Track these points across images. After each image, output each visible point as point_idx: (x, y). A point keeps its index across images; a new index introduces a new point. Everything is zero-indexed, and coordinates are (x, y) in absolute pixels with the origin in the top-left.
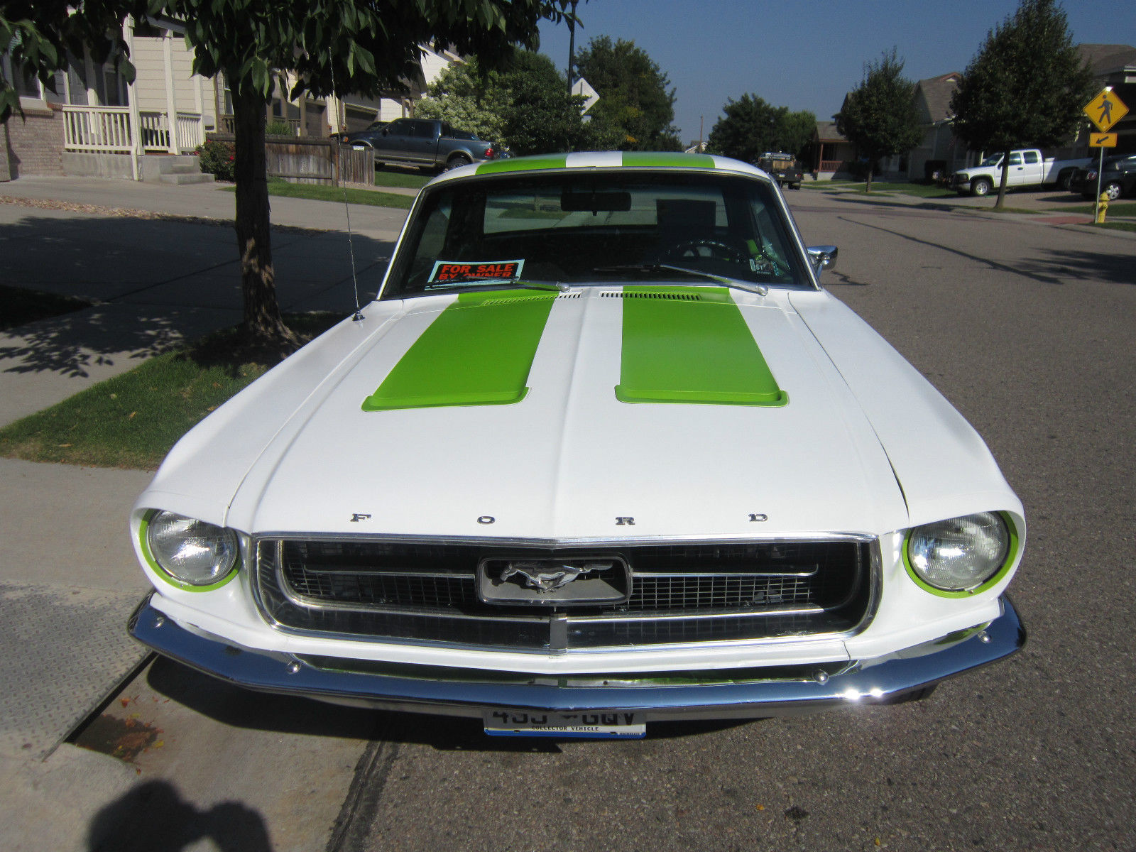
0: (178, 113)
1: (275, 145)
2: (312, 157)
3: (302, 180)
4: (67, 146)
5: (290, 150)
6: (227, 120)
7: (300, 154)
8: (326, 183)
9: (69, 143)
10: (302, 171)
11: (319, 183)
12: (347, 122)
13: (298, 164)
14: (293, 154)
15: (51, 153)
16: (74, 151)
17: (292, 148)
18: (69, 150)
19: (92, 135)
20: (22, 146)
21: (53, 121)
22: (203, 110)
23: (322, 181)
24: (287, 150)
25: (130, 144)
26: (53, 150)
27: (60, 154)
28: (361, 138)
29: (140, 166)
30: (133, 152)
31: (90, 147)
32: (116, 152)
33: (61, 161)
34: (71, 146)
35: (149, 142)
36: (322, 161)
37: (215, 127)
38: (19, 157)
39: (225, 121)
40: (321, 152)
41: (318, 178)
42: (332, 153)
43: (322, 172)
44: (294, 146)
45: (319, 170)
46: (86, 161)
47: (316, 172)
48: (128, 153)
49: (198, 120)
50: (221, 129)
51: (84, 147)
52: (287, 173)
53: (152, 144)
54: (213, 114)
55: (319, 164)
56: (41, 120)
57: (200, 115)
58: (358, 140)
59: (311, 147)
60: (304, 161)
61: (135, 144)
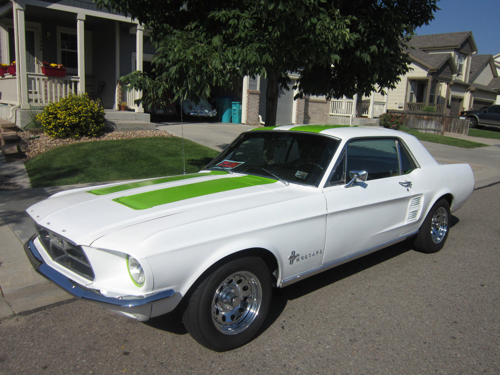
0: (374, 102)
1: (418, 116)
2: (433, 121)
3: (428, 131)
4: (330, 114)
5: (424, 118)
6: (409, 105)
7: (428, 120)
8: (438, 133)
9: (331, 112)
10: (428, 127)
11: (435, 133)
12: (473, 106)
13: (427, 124)
14: (425, 120)
15: (323, 116)
16: (333, 115)
17: (425, 117)
18: (330, 115)
19: (343, 110)
20: (312, 113)
21: (326, 104)
22: (387, 100)
23: (436, 132)
24: (423, 119)
25: (351, 114)
26: (324, 115)
27: (327, 116)
28: (474, 114)
29: (353, 122)
30: (351, 117)
31: (340, 114)
32: (347, 117)
33: (327, 119)
34: (331, 114)
35: (365, 113)
36: (438, 123)
37: (403, 107)
38: (310, 117)
39: (408, 105)
40: (438, 119)
41: (435, 130)
42: (443, 120)
43: (437, 128)
44: (426, 116)
45: (436, 127)
46: (335, 119)
47: (434, 128)
48: (349, 117)
49: (384, 105)
50: (406, 108)
51: (338, 114)
52: (421, 127)
53: (366, 114)
54: (403, 102)
55: (436, 124)
56: (322, 104)
57: (385, 103)
58: (471, 115)
59: (434, 117)
60: (430, 122)
61: (352, 114)
